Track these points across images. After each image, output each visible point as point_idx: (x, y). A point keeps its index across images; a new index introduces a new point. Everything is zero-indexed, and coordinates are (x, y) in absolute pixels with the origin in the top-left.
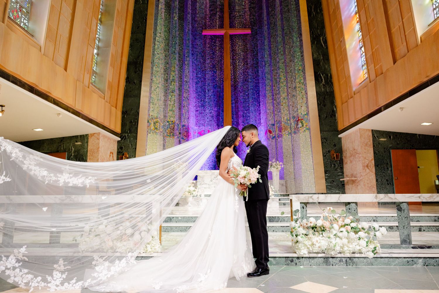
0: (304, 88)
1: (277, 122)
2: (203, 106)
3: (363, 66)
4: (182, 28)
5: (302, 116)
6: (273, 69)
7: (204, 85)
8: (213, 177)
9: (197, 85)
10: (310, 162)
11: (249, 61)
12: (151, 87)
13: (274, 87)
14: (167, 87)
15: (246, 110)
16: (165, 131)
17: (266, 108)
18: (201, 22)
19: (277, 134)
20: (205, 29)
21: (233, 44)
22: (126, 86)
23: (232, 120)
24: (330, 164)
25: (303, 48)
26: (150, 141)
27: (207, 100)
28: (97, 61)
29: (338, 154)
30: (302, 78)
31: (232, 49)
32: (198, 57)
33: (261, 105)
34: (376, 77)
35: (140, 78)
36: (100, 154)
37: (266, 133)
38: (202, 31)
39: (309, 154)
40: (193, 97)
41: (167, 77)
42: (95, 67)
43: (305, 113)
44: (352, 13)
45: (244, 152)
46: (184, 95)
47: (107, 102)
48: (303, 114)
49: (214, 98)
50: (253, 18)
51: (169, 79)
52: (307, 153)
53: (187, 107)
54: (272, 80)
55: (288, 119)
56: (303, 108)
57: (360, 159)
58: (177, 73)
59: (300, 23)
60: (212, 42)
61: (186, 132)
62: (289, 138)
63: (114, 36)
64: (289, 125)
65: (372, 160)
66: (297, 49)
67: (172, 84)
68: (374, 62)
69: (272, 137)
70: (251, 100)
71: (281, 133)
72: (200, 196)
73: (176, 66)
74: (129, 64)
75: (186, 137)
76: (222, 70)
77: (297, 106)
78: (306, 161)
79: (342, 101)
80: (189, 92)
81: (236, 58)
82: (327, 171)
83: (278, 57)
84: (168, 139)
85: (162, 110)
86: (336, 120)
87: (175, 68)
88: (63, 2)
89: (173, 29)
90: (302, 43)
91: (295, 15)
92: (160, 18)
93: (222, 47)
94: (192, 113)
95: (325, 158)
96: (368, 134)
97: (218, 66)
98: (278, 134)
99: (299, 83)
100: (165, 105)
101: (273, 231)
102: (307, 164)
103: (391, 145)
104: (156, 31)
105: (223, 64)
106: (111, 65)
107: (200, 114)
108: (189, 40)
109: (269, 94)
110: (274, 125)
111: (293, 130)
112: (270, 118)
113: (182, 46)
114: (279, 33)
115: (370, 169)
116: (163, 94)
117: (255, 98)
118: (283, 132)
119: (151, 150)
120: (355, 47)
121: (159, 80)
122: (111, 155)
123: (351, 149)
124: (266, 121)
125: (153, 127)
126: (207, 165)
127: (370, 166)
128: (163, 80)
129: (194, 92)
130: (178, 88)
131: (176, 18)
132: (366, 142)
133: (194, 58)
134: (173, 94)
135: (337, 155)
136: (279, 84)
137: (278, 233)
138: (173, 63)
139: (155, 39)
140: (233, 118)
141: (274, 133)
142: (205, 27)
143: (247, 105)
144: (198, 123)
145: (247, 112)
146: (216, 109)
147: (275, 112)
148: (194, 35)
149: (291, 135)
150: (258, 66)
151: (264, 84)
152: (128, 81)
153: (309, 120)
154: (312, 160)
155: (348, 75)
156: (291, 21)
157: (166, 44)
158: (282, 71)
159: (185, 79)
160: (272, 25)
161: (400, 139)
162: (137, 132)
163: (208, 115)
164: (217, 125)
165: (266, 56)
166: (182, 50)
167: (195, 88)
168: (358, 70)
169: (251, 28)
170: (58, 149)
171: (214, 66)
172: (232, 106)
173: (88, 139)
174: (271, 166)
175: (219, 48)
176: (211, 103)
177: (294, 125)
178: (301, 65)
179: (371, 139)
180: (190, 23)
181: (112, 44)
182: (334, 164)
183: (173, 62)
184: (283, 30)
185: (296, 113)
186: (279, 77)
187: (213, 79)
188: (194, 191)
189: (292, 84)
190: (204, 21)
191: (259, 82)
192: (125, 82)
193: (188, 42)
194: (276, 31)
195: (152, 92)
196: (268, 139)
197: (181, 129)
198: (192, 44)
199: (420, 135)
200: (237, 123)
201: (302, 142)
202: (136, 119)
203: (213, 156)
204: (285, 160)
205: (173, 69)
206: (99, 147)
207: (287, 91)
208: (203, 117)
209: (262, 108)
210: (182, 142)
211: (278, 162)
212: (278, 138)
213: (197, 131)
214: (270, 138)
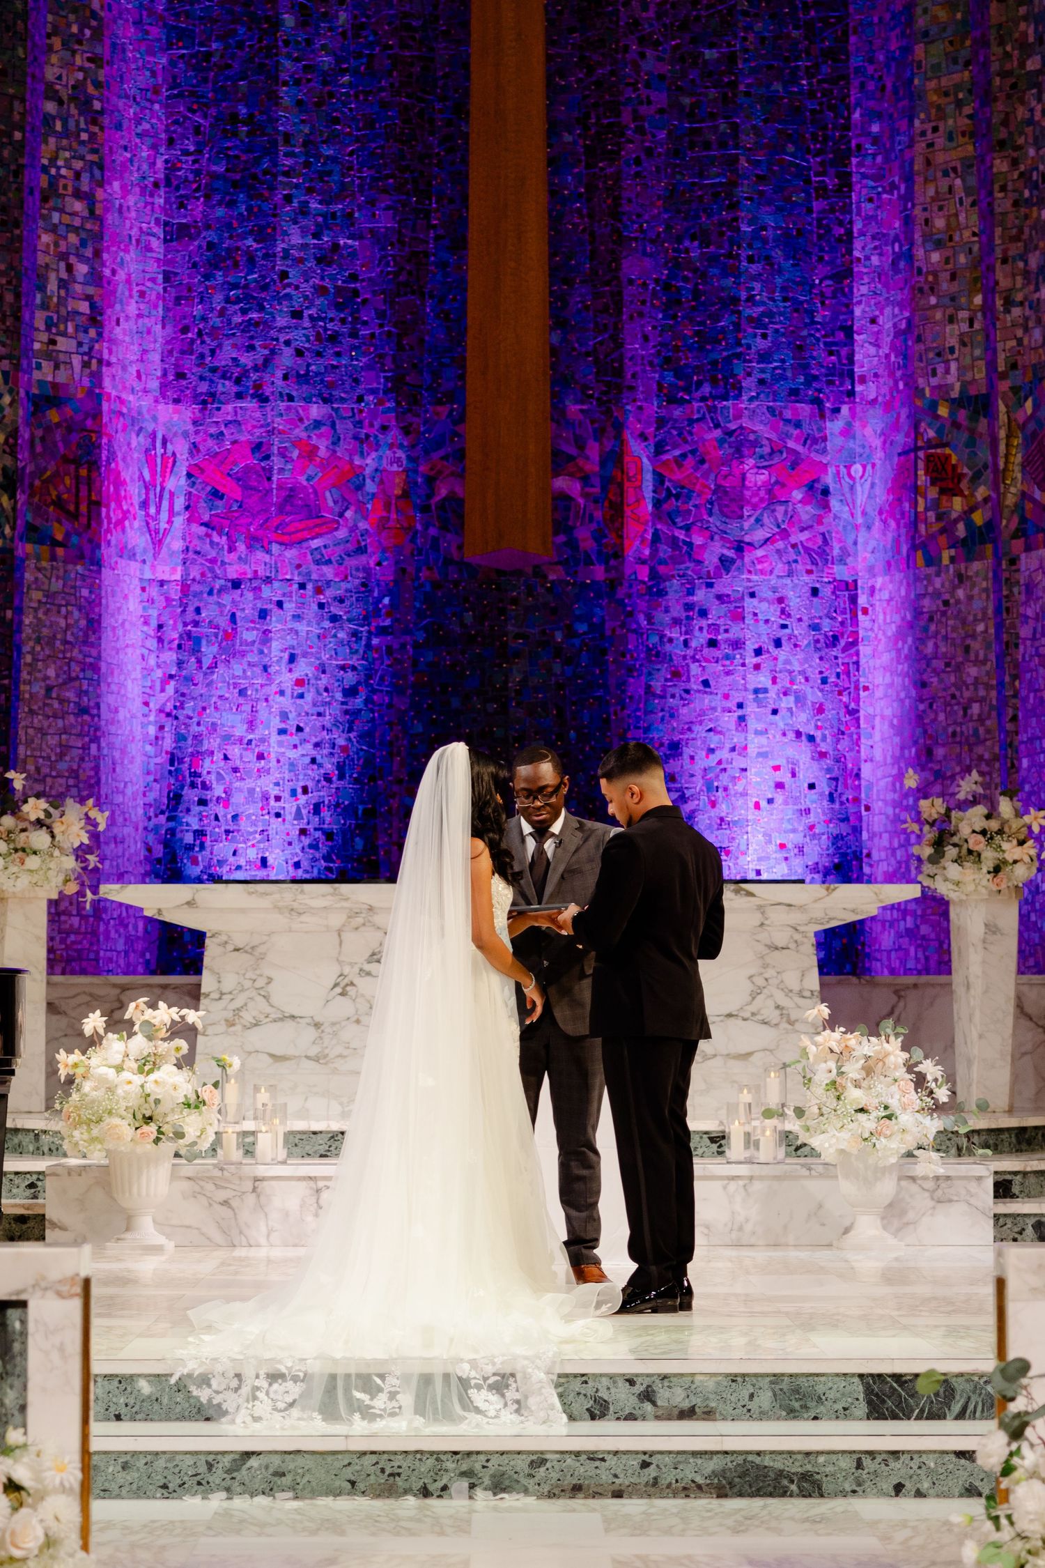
1: (1016, 378)
2: (248, 179)
15: (705, 238)
17: (908, 221)
19: (1010, 500)
23: (556, 338)
27: (288, 119)
33: (860, 189)
37: (903, 487)
40: (145, 79)
45: (676, 674)
46: (50, 74)
49: (363, 95)
53: (78, 194)
61: (77, 463)
69: (961, 530)
70: (753, 128)
75: (75, 516)
80: (97, 35)
94: (131, 256)
98: (1019, 507)
101: (899, 1488)
107: (214, 264)
109: (939, 74)
110: (983, 405)
112: (951, 335)
117: (796, 111)
124: (906, 355)
126: (289, 807)
129: (157, 32)
137: (932, 1508)
140: (559, 317)
141: (982, 492)
143: (715, 177)
144: (189, 361)
146: (384, 222)
164: (397, 387)
172: (553, 193)
174: (939, 844)
176: (327, 151)
188: (195, 1104)
203: (352, 716)
208: (249, 299)
209: (868, 219)
210: (28, 576)
211: (1006, 807)
212: (1018, 544)
213: (181, 448)
214: (943, 540)
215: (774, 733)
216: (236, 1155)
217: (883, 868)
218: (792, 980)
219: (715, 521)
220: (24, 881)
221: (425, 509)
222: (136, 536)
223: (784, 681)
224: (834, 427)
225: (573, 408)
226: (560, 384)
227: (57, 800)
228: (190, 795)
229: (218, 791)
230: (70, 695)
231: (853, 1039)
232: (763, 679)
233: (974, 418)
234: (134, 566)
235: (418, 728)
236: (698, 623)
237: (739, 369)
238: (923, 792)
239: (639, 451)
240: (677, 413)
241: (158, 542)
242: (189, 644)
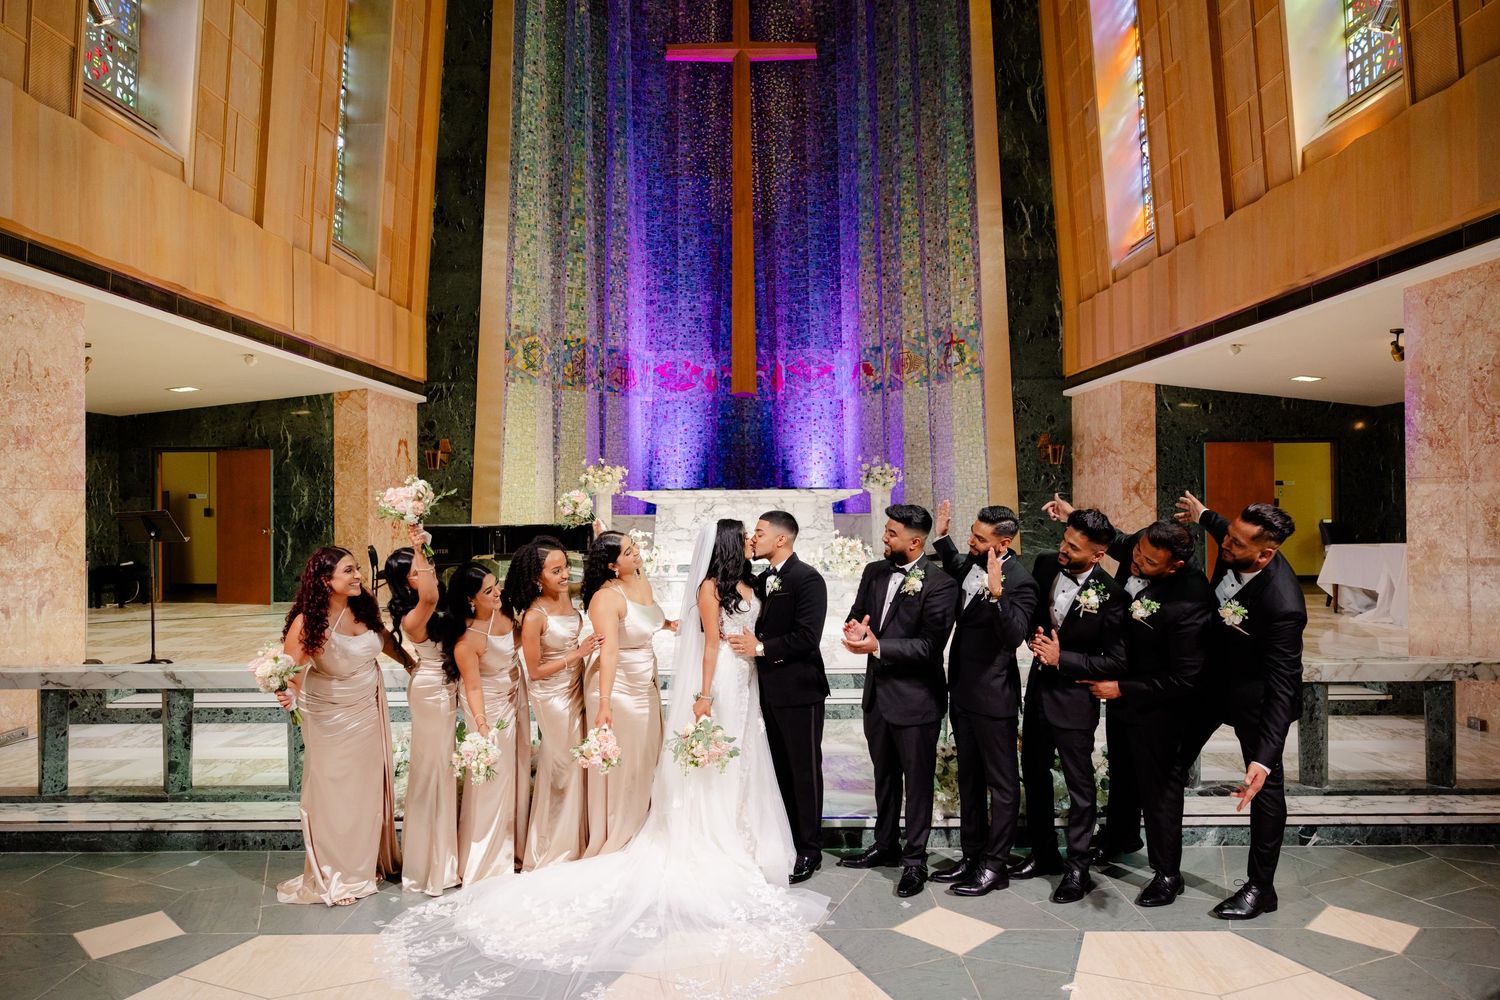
0: (970, 247)
2: (670, 287)
3: (1144, 192)
4: (602, 43)
5: (962, 329)
6: (881, 177)
7: (671, 223)
8: (701, 508)
9: (651, 224)
10: (979, 466)
11: (808, 146)
12: (514, 237)
13: (882, 235)
14: (560, 234)
15: (799, 303)
16: (558, 370)
17: (857, 297)
18: (659, 17)
20: (675, 41)
21: (764, 92)
22: (434, 234)
23: (757, 332)
24: (1034, 471)
25: (972, 119)
26: (514, 402)
27: (680, 270)
28: (346, 164)
29: (1058, 447)
30: (966, 216)
31: (756, 107)
32: (653, 132)
33: (844, 288)
34: (1177, 244)
35: (477, 210)
36: (372, 452)
37: (856, 372)
38: (665, 48)
39: (976, 445)
40: (639, 259)
41: (559, 203)
42: (340, 184)
43: (972, 324)
44: (1122, 24)
45: (792, 427)
46: (612, 257)
47: (382, 295)
48: (964, 324)
49: (702, 263)
50: (824, 8)
51: (567, 209)
52: (971, 440)
53: (621, 292)
54: (876, 213)
55: (922, 335)
56: (964, 308)
57: (1118, 469)
58: (589, 187)
59: (969, 38)
60: (695, 84)
61: (621, 368)
62: (921, 391)
63: (392, 83)
64: (925, 353)
65: (1151, 471)
66: (956, 124)
67: (576, 225)
68: (1173, 195)
69: (872, 386)
70: (813, 271)
71: (898, 377)
72: (666, 569)
73: (584, 167)
74: (443, 165)
75: (621, 383)
76: (725, 175)
77: (947, 299)
78: (967, 462)
79: (1079, 294)
80: (626, 246)
81: (769, 137)
82: (1026, 493)
83: (897, 140)
84: (567, 394)
85: (547, 306)
86: (1058, 344)
87: (585, 171)
88: (237, 5)
89: (576, 47)
90: (971, 106)
91: (954, 10)
92: (533, 12)
93: (727, 103)
94: (637, 309)
95: (1021, 455)
96: (1146, 397)
97: (714, 163)
98: (890, 379)
99: (956, 231)
100: (556, 291)
102: (970, 473)
103: (1207, 430)
104: (522, 58)
105: (731, 157)
106: (389, 178)
107: (661, 311)
108: (624, 78)
109: (866, 255)
110: (879, 350)
111: (934, 371)
112: (870, 330)
113: (604, 98)
114: (904, 62)
115: (1144, 497)
116: (548, 259)
117: (825, 266)
118: (905, 374)
119: (520, 429)
120: (1125, 135)
121: (536, 214)
122: (403, 448)
123: (1096, 435)
124: (857, 336)
125: (523, 361)
126: (683, 465)
127: (1145, 489)
128: (547, 212)
129: (644, 245)
130: (593, 235)
131: (582, 9)
132: (1136, 422)
133: (639, 137)
134: (579, 255)
135: (1054, 451)
136: (897, 228)
138: (575, 157)
139: (519, 83)
140: (758, 327)
141: (878, 374)
142: (673, 35)
143: (802, 285)
144: (654, 340)
145: (801, 309)
146: (708, 299)
147: (884, 312)
148: (640, 61)
149: (928, 385)
150: (837, 165)
151: (853, 220)
152: (443, 219)
153: (981, 344)
154: (984, 462)
155: (1099, 217)
156: (940, 31)
157: (553, 99)
158: (907, 189)
159: (615, 206)
160: (883, 38)
161: (1232, 413)
162: (476, 378)
163: (686, 315)
164: (713, 345)
165: (861, 135)
166: (602, 113)
167: (645, 231)
168: (1128, 206)
169: (816, 39)
170: (244, 436)
171: (702, 164)
172: (756, 290)
173: (331, 407)
174: (867, 477)
175: (717, 105)
176: (692, 279)
177: (937, 356)
178: (965, 174)
179: (1153, 411)
180: (628, 20)
181: (388, 108)
182: (1047, 474)
183: (576, 155)
184: (917, 55)
185: (945, 321)
186: (899, 205)
187: (700, 206)
189: (935, 232)
190: (670, 15)
191: (838, 216)
192: (432, 224)
193: (621, 86)
194: (895, 57)
195: (516, 254)
196: (861, 390)
197: (606, 361)
198: (634, 91)
199: (1288, 401)
200: (770, 340)
201: (960, 409)
202: (470, 338)
204: (907, 456)
205: (578, 177)
206: (366, 433)
207: (922, 250)
208: (670, 321)
209: (846, 297)
210: (608, 401)
211: (887, 466)
212: (889, 389)
213: (651, 363)
214: (868, 388)
215: (820, 443)
216: (663, 573)
217: (850, 481)
218: (825, 517)
219: (802, 383)
220: (605, 489)
221: (721, 380)
222: (638, 388)
223: (822, 428)
224: (836, 356)
225: (762, 351)
226: (758, 344)
227: (614, 467)
228: (655, 462)
229: (663, 461)
230: (620, 434)
231: (846, 540)
232: (816, 428)
233: (876, 353)
234: (638, 398)
235: (719, 442)
236: (798, 412)
237: (809, 340)
238: (863, 462)
239: (781, 362)
240: (792, 352)
241: (645, 390)
242: (655, 419)
